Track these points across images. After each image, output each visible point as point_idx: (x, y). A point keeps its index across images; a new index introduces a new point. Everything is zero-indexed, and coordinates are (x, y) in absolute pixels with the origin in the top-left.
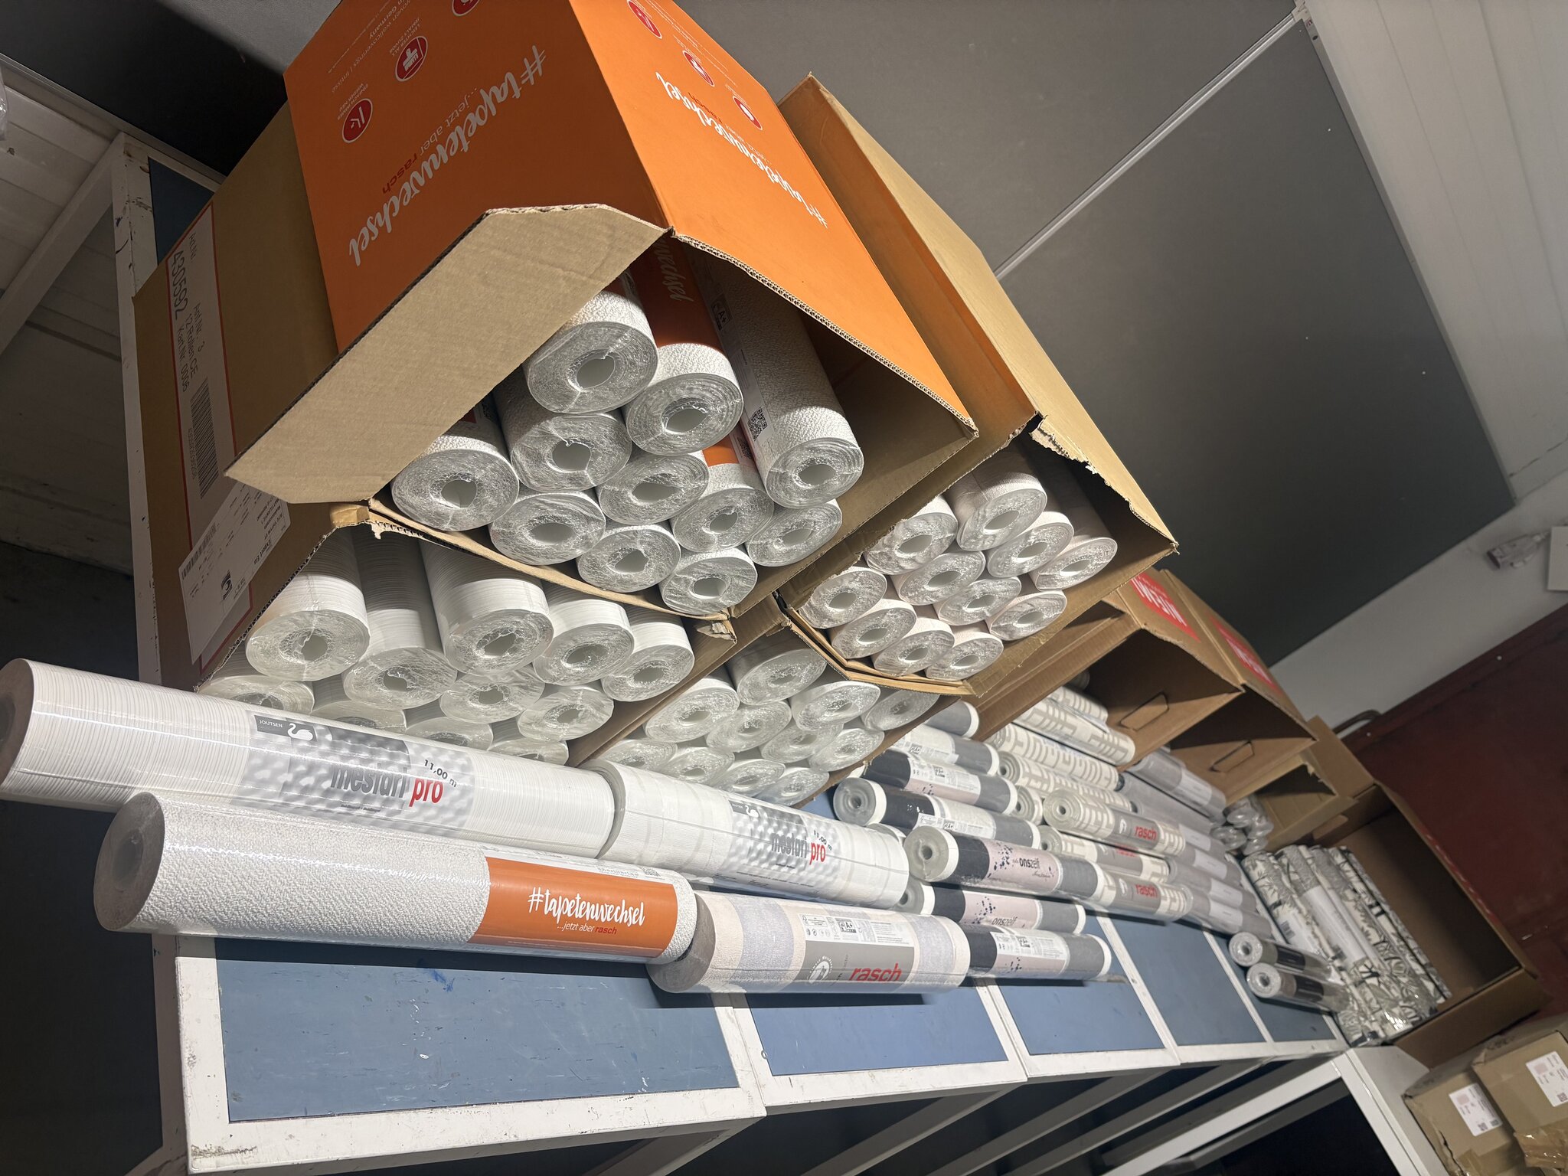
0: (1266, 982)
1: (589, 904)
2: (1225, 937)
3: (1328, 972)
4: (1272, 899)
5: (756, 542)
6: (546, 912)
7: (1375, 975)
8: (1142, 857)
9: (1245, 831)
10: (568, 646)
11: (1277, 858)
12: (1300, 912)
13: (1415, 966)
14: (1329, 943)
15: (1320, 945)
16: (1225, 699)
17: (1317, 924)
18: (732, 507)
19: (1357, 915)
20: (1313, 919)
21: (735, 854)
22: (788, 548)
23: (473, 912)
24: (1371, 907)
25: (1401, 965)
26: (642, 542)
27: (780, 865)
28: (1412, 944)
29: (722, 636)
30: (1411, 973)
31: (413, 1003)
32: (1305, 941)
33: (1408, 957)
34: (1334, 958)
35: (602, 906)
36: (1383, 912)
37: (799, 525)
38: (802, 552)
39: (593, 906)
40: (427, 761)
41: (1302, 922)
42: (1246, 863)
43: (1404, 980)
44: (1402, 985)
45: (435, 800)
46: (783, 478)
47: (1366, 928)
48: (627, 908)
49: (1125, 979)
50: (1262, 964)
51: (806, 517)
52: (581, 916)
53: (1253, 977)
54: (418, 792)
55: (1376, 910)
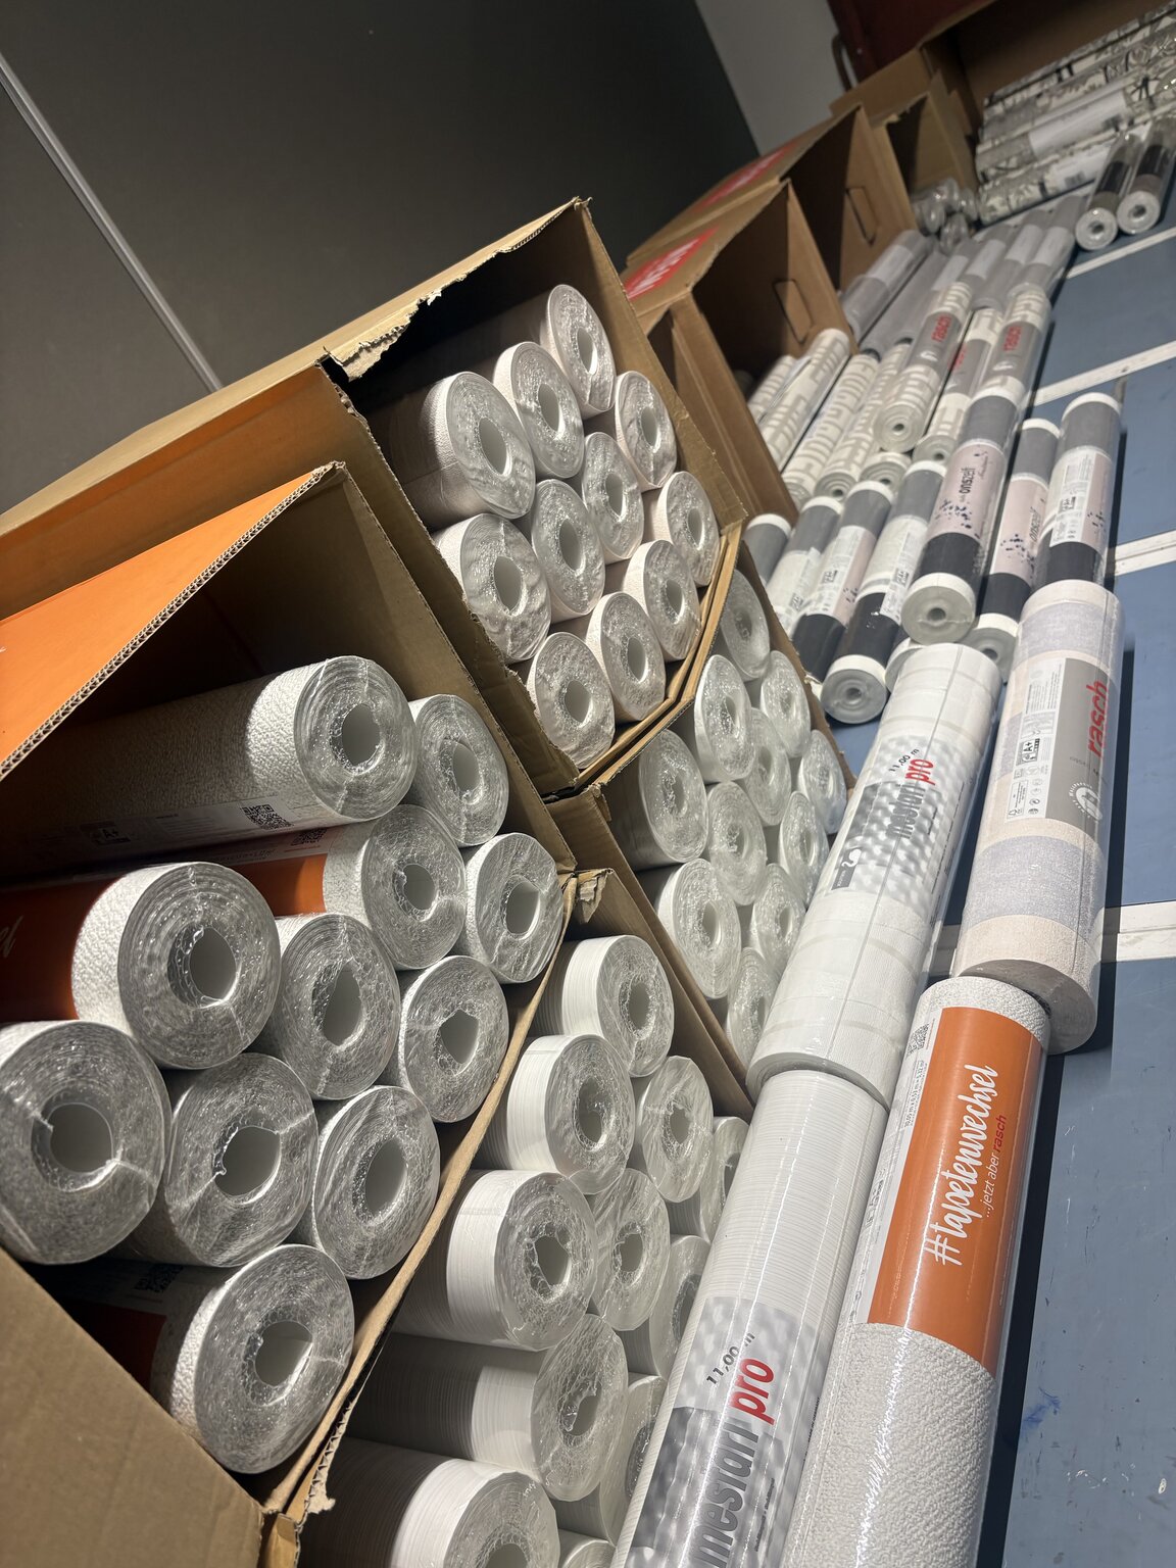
0: (1140, 211)
1: (958, 1158)
2: (1077, 253)
3: (1133, 138)
4: (1034, 193)
5: (463, 833)
6: (963, 1235)
7: (1146, 82)
8: (968, 338)
9: (950, 213)
10: (573, 1142)
11: (986, 181)
12: (1056, 161)
13: (1139, 36)
14: (1097, 133)
15: (1099, 143)
16: (794, 207)
17: (1073, 144)
18: (395, 875)
19: (1070, 95)
20: (1067, 148)
21: (908, 895)
22: (482, 782)
23: (952, 1369)
24: (1060, 79)
25: (1137, 52)
26: (429, 1022)
27: (930, 830)
28: (1113, 36)
29: (600, 889)
30: (1148, 41)
31: (1073, 1479)
32: (1093, 161)
33: (1127, 44)
34: (1117, 129)
35: (964, 1135)
36: (1069, 66)
37: (445, 764)
38: (492, 759)
39: (962, 1151)
40: (710, 1378)
41: (1069, 160)
42: (986, 218)
43: (1155, 51)
44: (1161, 54)
45: (769, 1377)
46: (357, 791)
47: (1086, 87)
48: (971, 1094)
49: (1121, 381)
50: (1119, 212)
51: (434, 752)
52: (974, 1175)
53: (1134, 224)
54: (754, 1406)
55: (1065, 74)
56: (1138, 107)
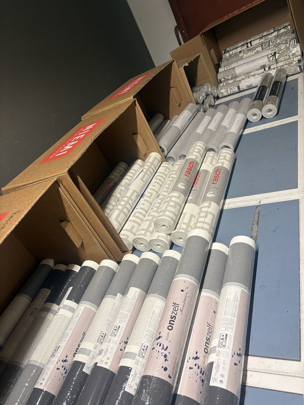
0: (270, 110)
2: (247, 123)
8: (201, 169)
11: (221, 82)
24: (247, 47)
30: (277, 37)
32: (256, 80)
34: (265, 70)
36: (250, 42)
41: (248, 79)
44: (280, 42)
47: (255, 51)
50: (262, 110)
56: (272, 62)
